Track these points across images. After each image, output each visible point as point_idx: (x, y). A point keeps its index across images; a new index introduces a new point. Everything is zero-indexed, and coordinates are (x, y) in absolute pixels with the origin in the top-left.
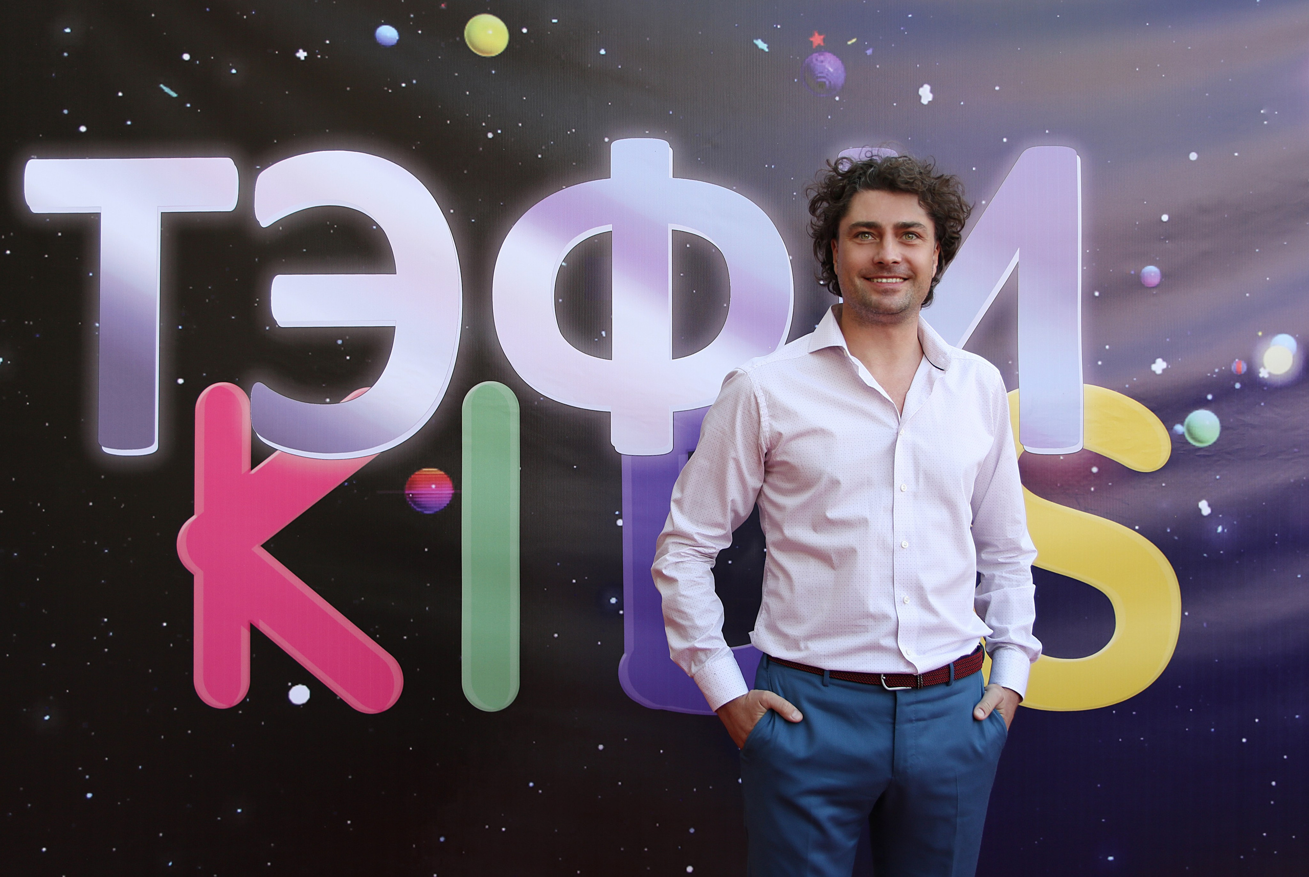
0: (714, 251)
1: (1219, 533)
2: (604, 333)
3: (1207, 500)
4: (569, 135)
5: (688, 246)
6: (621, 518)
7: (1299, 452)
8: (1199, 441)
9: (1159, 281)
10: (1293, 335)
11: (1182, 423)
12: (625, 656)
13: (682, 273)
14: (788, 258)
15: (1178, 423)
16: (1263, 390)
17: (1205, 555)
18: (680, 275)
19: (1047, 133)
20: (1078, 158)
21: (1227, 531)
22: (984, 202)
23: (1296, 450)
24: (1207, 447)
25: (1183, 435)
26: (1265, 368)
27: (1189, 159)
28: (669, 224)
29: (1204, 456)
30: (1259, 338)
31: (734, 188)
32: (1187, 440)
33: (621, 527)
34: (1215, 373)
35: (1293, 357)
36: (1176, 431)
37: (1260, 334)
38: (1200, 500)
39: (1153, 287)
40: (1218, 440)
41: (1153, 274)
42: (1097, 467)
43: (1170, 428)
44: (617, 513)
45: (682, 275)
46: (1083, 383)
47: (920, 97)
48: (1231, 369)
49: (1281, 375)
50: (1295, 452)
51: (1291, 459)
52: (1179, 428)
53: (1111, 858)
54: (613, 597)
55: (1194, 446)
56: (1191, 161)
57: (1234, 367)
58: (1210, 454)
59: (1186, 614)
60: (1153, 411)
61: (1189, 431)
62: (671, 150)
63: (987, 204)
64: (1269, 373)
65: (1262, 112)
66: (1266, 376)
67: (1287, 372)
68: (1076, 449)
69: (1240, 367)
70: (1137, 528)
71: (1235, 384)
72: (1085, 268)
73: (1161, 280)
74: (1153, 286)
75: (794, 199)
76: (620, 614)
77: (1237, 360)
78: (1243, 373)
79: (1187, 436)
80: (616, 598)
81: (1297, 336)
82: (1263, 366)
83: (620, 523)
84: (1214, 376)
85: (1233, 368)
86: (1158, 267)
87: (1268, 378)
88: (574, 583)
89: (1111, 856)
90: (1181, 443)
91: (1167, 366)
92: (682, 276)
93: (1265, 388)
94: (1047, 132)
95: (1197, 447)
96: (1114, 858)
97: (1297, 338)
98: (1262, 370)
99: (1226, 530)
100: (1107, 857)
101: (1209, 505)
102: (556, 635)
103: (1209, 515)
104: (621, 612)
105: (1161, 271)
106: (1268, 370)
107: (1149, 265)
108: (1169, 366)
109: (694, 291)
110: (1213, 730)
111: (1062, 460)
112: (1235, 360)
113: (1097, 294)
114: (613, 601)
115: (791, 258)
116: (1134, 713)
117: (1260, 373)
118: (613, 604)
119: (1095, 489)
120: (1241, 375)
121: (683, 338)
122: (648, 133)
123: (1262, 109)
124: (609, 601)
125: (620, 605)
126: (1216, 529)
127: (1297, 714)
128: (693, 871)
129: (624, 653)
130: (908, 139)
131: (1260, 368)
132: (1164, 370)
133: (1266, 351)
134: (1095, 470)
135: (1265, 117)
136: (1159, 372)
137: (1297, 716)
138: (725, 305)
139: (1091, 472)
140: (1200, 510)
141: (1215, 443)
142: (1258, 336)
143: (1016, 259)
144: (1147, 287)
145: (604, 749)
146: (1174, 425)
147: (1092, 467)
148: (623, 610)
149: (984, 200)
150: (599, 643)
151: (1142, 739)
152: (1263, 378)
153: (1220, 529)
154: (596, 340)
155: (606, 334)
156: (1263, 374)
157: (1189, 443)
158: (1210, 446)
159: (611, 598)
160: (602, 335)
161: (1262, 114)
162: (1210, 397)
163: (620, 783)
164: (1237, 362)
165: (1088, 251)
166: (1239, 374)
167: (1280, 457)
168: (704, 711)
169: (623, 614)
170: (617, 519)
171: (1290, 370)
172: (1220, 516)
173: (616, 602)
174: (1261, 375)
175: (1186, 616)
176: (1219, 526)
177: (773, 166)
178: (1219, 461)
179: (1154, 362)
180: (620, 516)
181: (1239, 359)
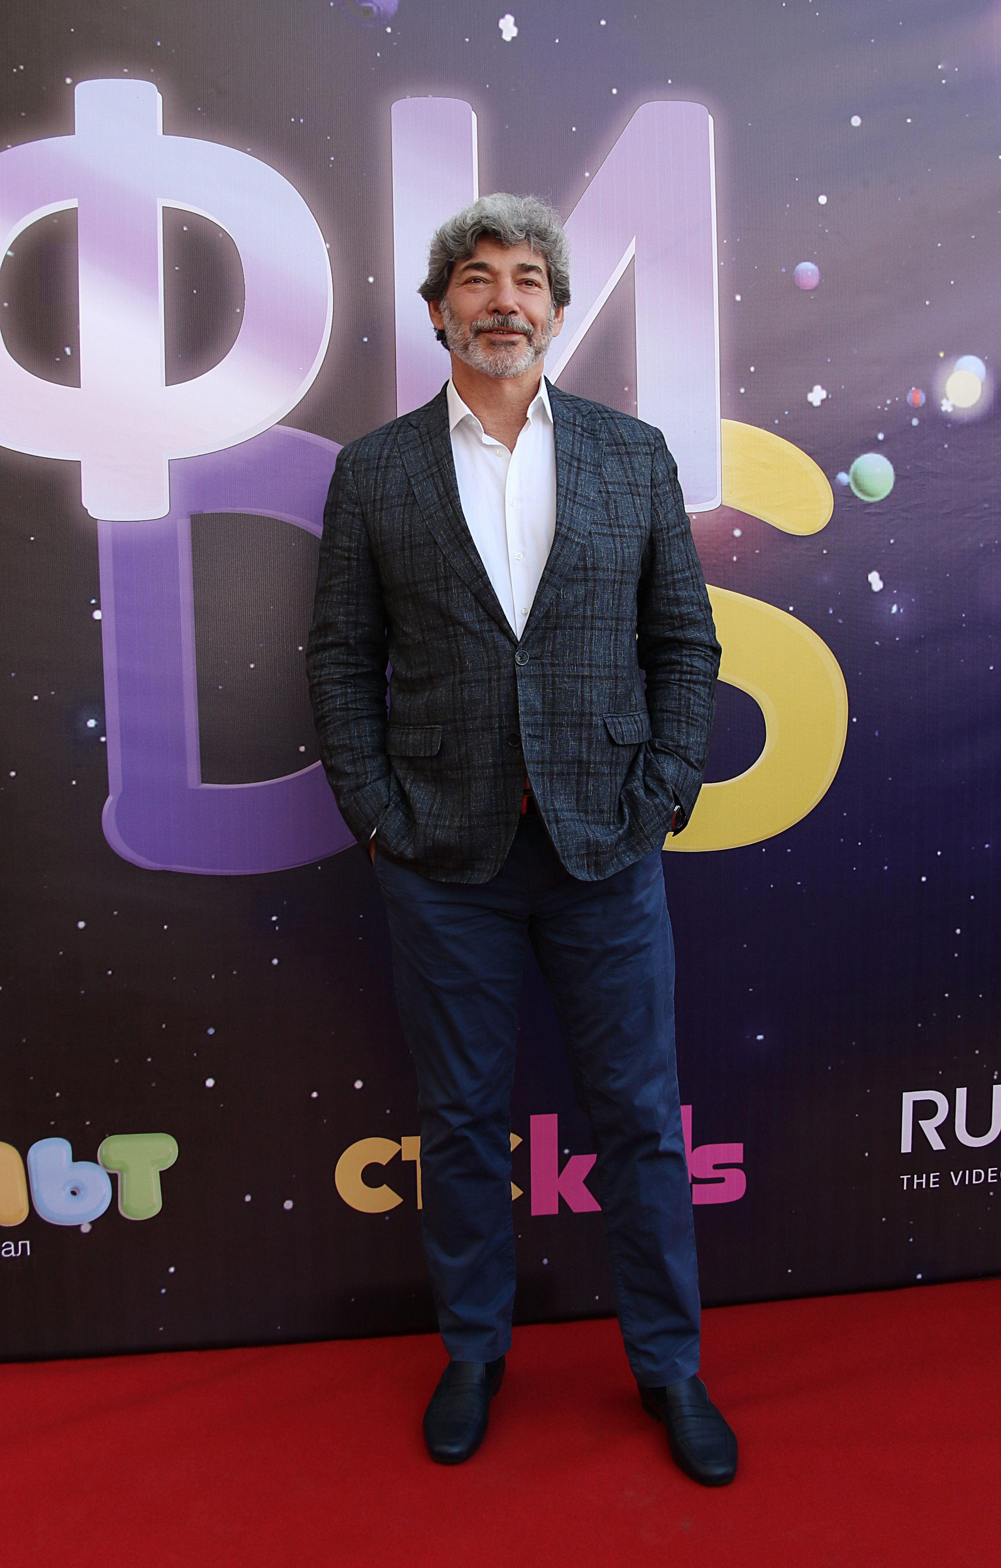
0: (221, 235)
1: (894, 614)
2: (68, 350)
3: (879, 572)
4: (15, 73)
5: (185, 229)
6: (99, 609)
7: (990, 508)
8: (869, 495)
9: (818, 282)
10: (981, 357)
11: (847, 471)
12: (110, 799)
13: (177, 266)
14: (325, 247)
15: (841, 471)
16: (947, 428)
17: (877, 643)
18: (174, 268)
19: (670, 84)
20: (710, 117)
21: (904, 611)
22: (587, 174)
23: (986, 505)
24: (878, 502)
25: (848, 486)
26: (947, 399)
27: (851, 124)
28: (158, 199)
29: (876, 514)
30: (941, 359)
31: (249, 150)
32: (853, 493)
33: (100, 621)
34: (887, 405)
35: (982, 386)
36: (839, 481)
37: (942, 355)
38: (870, 571)
39: (811, 290)
40: (892, 492)
41: (810, 273)
42: (741, 529)
43: (831, 477)
44: (93, 601)
45: (177, 268)
46: (721, 418)
47: (501, 31)
48: (906, 401)
49: (968, 409)
50: (986, 509)
51: (981, 517)
52: (843, 477)
53: (760, 1037)
54: (92, 718)
55: (862, 501)
56: (854, 127)
57: (910, 398)
58: (882, 511)
59: (855, 720)
60: (810, 455)
61: (856, 481)
62: (159, 97)
63: (592, 177)
64: (953, 406)
65: (939, 67)
66: (950, 410)
67: (975, 405)
68: (713, 505)
69: (917, 397)
70: (791, 609)
71: (911, 420)
72: (722, 264)
73: (820, 281)
74: (810, 288)
75: (331, 166)
76: (102, 742)
77: (913, 389)
78: (921, 405)
79: (853, 487)
80: (96, 720)
81: (986, 358)
82: (945, 396)
83: (97, 615)
84: (886, 409)
85: (908, 398)
86: (816, 265)
87: (952, 412)
88: (36, 701)
89: (760, 1034)
90: (847, 496)
91: (827, 396)
92: (178, 270)
93: (949, 426)
94: (670, 82)
95: (867, 502)
96: (765, 1037)
97: (986, 360)
98: (944, 402)
99: (902, 610)
100: (756, 1037)
101: (881, 578)
102: (13, 774)
103: (881, 590)
104: (103, 739)
105: (819, 269)
106: (952, 401)
107: (805, 261)
108: (830, 396)
109: (195, 292)
110: (886, 868)
111: (694, 520)
112: (911, 388)
113: (738, 298)
114: (92, 723)
115: (328, 246)
116: (789, 850)
117: (942, 405)
118: (91, 728)
119: (738, 559)
120: (917, 409)
121: (180, 356)
122: (126, 73)
123: (939, 64)
124: (86, 723)
125: (101, 729)
126: (891, 610)
127: (987, 844)
128: (214, 1085)
129: (108, 796)
130: (486, 86)
131: (942, 398)
132: (823, 401)
133: (948, 377)
134: (737, 533)
135: (943, 74)
136: (817, 403)
137: (987, 846)
138: (238, 311)
139: (733, 536)
140: (870, 584)
141: (888, 497)
142: (939, 357)
143: (631, 250)
144: (803, 290)
145: (85, 927)
146: (837, 473)
147: (733, 529)
148: (105, 735)
149: (588, 171)
150: (74, 783)
151: (799, 883)
152: (946, 411)
153: (894, 609)
154: (58, 359)
155: (72, 351)
156: (946, 406)
157: (857, 497)
158: (882, 500)
159: (88, 720)
160: (65, 352)
161: (940, 69)
162: (881, 437)
163: (110, 972)
164: (913, 392)
165: (725, 241)
166: (917, 407)
167: (967, 515)
168: (222, 871)
169: (105, 743)
170: (94, 611)
171: (978, 402)
172: (895, 592)
173: (96, 726)
174: (943, 409)
175: (853, 722)
176: (893, 605)
177: (302, 121)
178: (893, 520)
179: (811, 391)
180: (97, 607)
181: (916, 388)
